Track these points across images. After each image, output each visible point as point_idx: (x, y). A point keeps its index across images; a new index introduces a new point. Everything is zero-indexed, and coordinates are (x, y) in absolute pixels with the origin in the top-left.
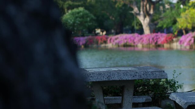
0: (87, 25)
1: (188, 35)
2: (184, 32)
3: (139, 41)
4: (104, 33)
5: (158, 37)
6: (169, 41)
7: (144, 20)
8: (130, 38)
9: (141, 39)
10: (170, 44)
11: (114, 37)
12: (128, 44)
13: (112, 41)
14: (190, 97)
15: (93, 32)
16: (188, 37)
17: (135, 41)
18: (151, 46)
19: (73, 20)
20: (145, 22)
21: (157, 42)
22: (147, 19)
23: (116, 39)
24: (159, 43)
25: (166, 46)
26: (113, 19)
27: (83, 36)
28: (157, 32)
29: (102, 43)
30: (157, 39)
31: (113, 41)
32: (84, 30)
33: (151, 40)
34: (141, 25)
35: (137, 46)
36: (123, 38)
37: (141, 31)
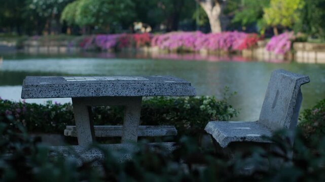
0: (119, 15)
1: (281, 36)
2: (275, 31)
3: (202, 44)
4: (149, 29)
5: (233, 38)
6: (250, 45)
7: (212, 10)
8: (188, 39)
9: (206, 40)
10: (252, 50)
11: (161, 36)
12: (184, 48)
13: (159, 42)
14: (236, 129)
15: (130, 28)
16: (280, 40)
17: (197, 43)
18: (222, 52)
19: (97, 7)
20: (213, 12)
21: (231, 46)
22: (218, 9)
23: (166, 39)
24: (235, 47)
25: (246, 53)
26: (164, 7)
27: (113, 32)
28: (233, 31)
29: (142, 46)
30: (232, 41)
31: (161, 43)
32: (115, 23)
33: (222, 42)
34: (207, 18)
35: (199, 52)
36: (176, 38)
37: (207, 29)
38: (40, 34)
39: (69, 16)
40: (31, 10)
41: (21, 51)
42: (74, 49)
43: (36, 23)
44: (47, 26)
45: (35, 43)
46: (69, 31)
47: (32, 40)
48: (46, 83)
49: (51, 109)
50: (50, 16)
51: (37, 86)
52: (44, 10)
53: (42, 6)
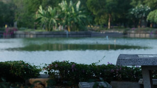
38: (136, 27)
39: (151, 17)
40: (131, 14)
41: (126, 36)
42: (153, 35)
43: (134, 21)
44: (139, 23)
45: (133, 32)
46: (151, 26)
47: (132, 30)
48: (128, 58)
49: (134, 69)
50: (141, 18)
51: (124, 59)
52: (138, 15)
53: (137, 12)
